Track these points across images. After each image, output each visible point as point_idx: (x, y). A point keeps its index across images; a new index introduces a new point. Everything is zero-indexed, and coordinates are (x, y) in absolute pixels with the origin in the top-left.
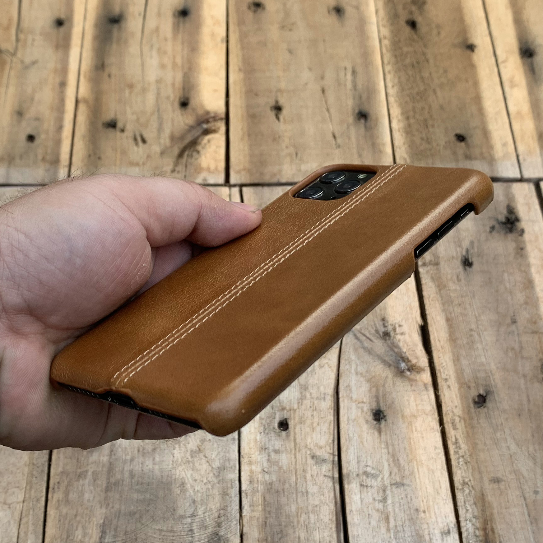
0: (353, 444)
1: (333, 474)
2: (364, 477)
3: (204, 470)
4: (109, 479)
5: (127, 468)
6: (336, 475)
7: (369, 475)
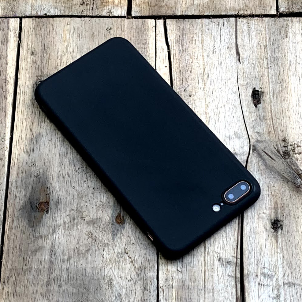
0: (254, 249)
1: (236, 275)
2: (262, 278)
3: (128, 270)
4: (50, 275)
5: (65, 266)
6: (238, 275)
7: (266, 276)
